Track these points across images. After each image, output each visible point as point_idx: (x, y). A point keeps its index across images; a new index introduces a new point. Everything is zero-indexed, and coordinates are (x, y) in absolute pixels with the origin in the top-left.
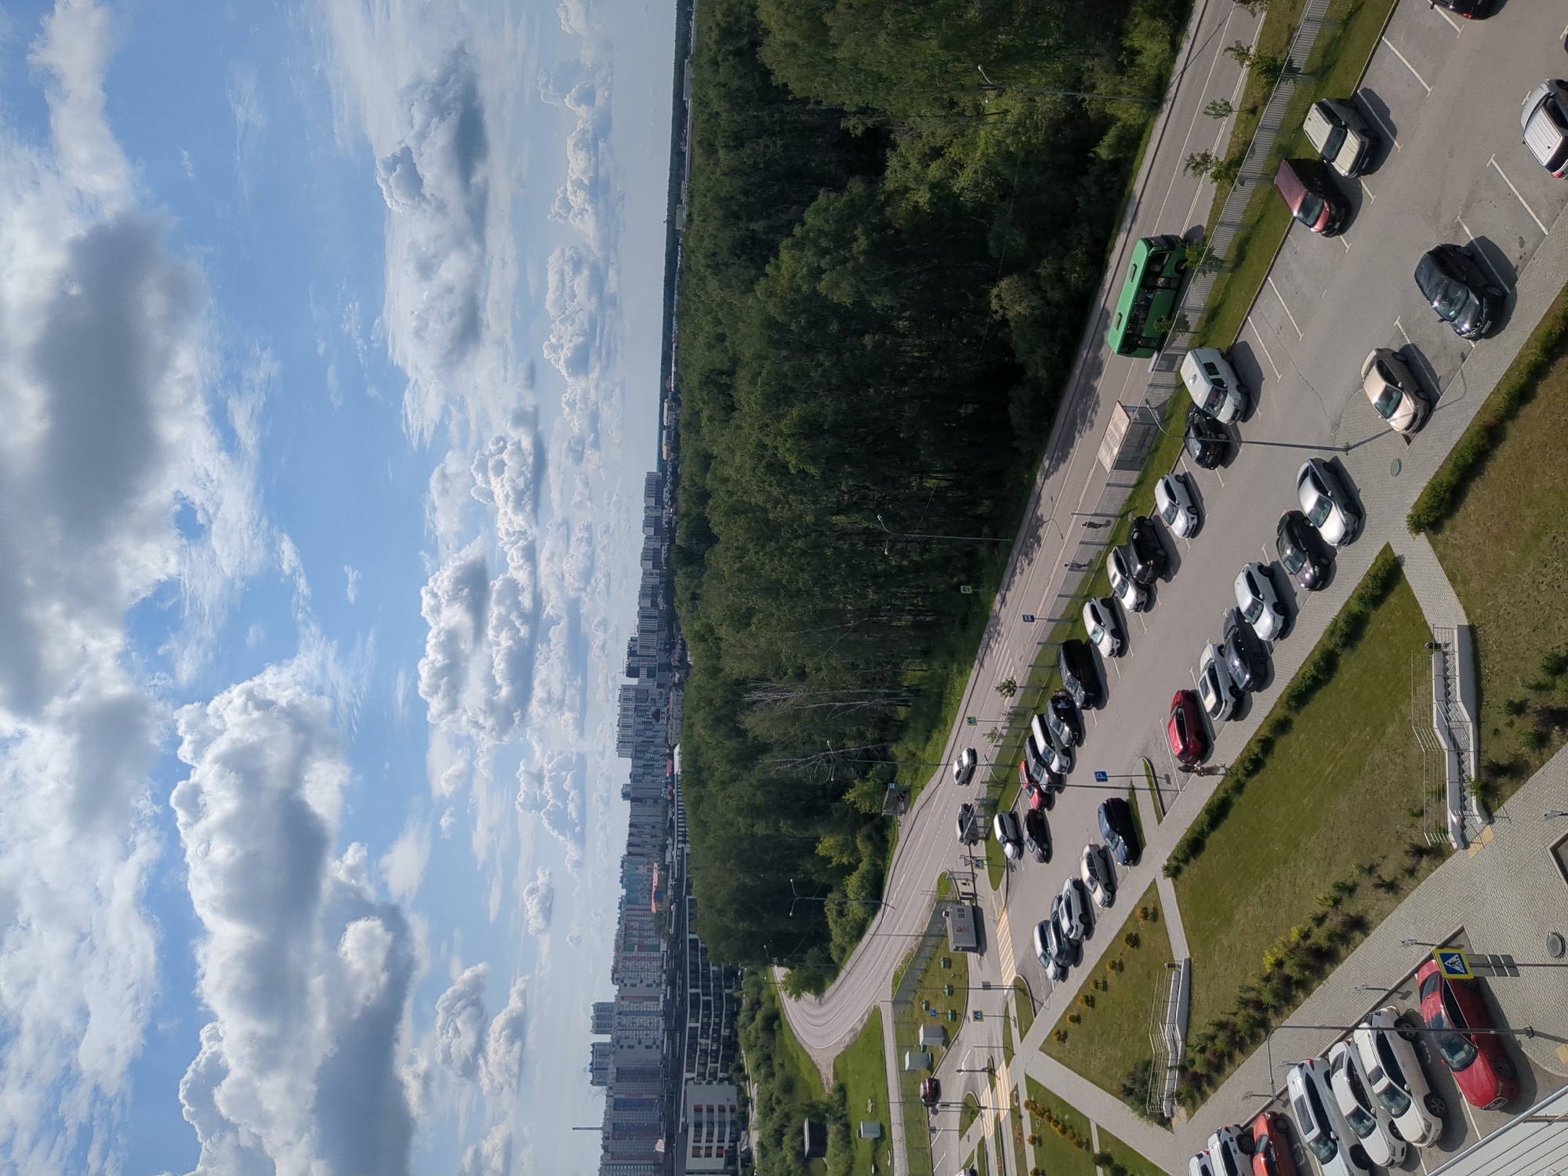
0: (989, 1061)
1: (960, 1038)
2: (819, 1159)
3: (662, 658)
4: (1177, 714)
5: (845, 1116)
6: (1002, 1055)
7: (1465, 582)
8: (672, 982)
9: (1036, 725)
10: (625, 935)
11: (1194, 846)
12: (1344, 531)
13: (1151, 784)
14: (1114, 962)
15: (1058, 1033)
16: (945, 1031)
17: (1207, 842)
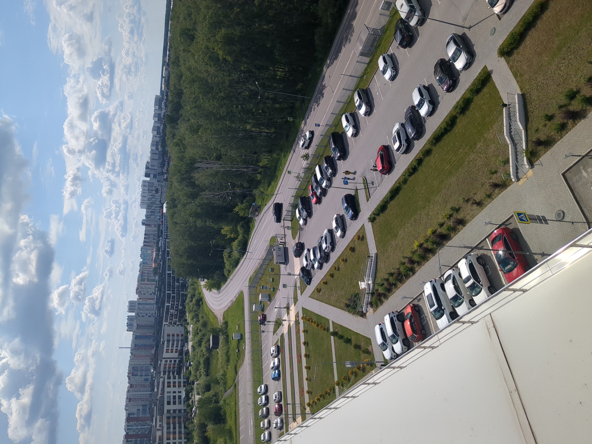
0: (287, 304)
1: (276, 297)
2: (215, 350)
3: (159, 170)
4: (380, 154)
5: (227, 333)
6: (293, 301)
7: (521, 75)
8: (160, 290)
9: (317, 169)
10: (142, 276)
11: (382, 208)
12: (466, 62)
13: (365, 186)
14: (343, 259)
15: (318, 289)
16: (269, 295)
17: (389, 206)
